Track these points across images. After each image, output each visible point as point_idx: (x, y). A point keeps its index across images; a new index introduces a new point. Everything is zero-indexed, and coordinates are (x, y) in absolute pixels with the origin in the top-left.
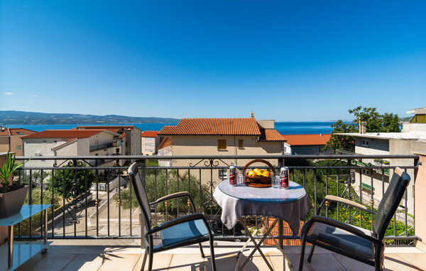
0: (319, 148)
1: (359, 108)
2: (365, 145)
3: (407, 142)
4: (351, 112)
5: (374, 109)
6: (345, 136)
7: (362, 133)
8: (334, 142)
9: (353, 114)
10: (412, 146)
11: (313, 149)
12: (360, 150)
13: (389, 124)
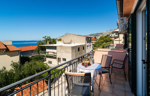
0: (32, 51)
1: (46, 37)
2: (49, 48)
3: (60, 47)
4: (43, 38)
5: (50, 37)
6: (42, 46)
7: (48, 45)
8: (38, 48)
9: (44, 38)
10: (62, 47)
11: (29, 52)
12: (47, 50)
13: (54, 42)
